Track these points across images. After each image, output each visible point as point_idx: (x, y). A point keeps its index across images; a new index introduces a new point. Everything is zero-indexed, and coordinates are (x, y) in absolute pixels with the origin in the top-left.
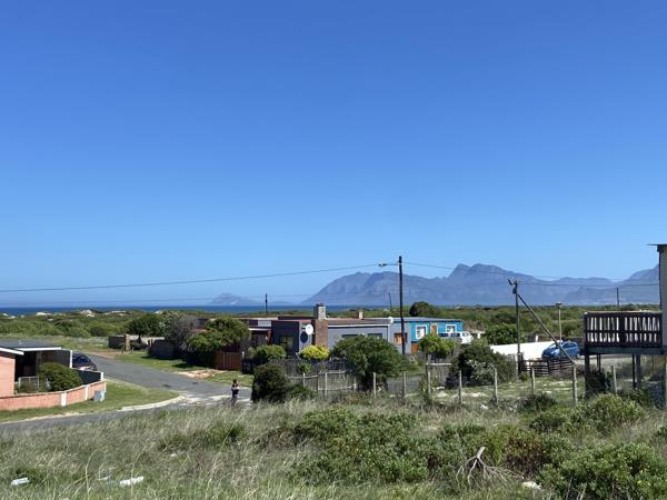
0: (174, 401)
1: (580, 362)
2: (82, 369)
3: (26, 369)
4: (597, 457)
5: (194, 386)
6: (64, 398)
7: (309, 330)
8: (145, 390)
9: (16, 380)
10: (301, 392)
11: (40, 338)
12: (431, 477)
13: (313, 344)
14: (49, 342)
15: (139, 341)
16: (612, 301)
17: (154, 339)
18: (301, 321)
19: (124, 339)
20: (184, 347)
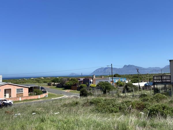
0: (63, 97)
2: (43, 90)
3: (30, 90)
5: (67, 93)
6: (39, 97)
7: (92, 81)
8: (56, 95)
9: (29, 93)
10: (91, 94)
11: (33, 84)
12: (120, 112)
13: (93, 84)
14: (35, 84)
15: (54, 84)
16: (160, 73)
17: (58, 83)
18: (90, 79)
19: (51, 84)
20: (64, 85)
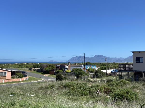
0: (41, 80)
1: (118, 73)
2: (24, 74)
3: (13, 74)
4: (121, 91)
5: (45, 77)
6: (20, 80)
7: (67, 67)
8: (36, 78)
9: (11, 76)
10: (65, 79)
11: (16, 68)
12: (89, 95)
13: (68, 70)
14: (17, 69)
15: (35, 69)
16: (124, 62)
17: (38, 68)
18: (65, 65)
19: (32, 69)
20: (43, 70)
